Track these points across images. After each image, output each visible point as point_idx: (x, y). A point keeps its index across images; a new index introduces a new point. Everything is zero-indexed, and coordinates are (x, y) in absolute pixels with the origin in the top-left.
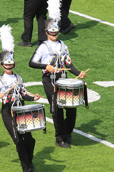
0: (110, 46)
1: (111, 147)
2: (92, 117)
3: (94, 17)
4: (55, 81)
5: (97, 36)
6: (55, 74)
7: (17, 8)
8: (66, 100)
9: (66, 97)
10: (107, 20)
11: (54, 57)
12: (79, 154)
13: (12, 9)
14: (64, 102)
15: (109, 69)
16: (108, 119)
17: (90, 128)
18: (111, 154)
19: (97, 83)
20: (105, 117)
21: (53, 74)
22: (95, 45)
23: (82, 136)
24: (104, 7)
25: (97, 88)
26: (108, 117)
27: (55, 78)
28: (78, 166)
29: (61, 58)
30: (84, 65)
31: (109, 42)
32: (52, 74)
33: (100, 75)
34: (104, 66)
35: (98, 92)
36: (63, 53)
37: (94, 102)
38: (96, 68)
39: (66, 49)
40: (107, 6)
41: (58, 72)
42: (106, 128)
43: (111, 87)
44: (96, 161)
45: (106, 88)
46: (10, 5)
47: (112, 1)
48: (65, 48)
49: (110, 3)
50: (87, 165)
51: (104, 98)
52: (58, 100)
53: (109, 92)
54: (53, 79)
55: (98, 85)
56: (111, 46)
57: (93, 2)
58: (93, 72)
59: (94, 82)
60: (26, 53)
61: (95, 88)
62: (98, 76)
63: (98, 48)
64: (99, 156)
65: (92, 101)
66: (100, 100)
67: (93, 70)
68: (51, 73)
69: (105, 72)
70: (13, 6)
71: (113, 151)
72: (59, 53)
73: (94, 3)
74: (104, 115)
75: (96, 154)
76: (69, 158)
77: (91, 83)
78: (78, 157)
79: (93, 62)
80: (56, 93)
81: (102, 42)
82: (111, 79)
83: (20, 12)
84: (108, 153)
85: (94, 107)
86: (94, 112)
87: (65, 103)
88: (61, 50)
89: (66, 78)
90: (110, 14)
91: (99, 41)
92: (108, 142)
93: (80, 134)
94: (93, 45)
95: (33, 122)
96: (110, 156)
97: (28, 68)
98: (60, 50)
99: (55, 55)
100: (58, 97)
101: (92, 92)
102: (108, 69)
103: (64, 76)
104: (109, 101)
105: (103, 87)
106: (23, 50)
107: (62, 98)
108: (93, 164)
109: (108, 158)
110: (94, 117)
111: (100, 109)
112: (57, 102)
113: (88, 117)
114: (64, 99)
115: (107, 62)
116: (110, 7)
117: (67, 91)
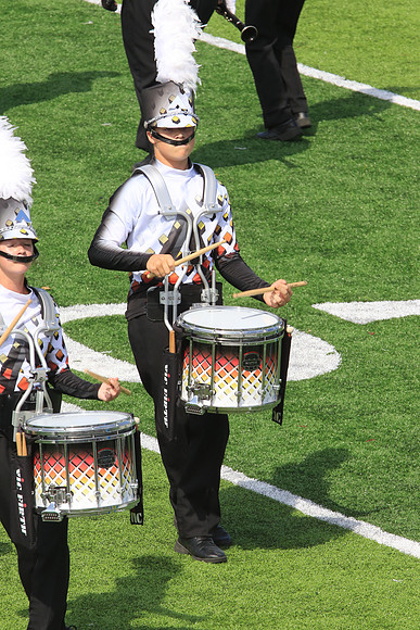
0: (375, 173)
1: (379, 542)
2: (310, 432)
3: (317, 68)
4: (178, 315)
5: (327, 135)
6: (176, 286)
7: (33, 34)
8: (216, 386)
9: (216, 374)
10: (366, 77)
11: (178, 226)
12: (262, 568)
13: (16, 36)
14: (206, 391)
15: (373, 258)
16: (370, 439)
17: (302, 473)
18: (380, 567)
19: (326, 307)
20: (359, 432)
21: (171, 288)
22: (321, 170)
23: (272, 501)
24: (353, 30)
25: (328, 328)
26: (367, 431)
27: (175, 303)
28: (259, 613)
29: (201, 231)
30: (279, 243)
31: (374, 160)
32: (166, 288)
33: (340, 280)
34: (353, 244)
35: (331, 341)
36: (210, 213)
37: (317, 379)
38: (326, 253)
39: (222, 200)
40: (367, 27)
41: (189, 280)
42: (362, 474)
43: (378, 322)
44: (323, 594)
45: (359, 326)
46: (8, 24)
47: (384, 9)
48: (218, 193)
49: (378, 17)
50: (292, 608)
51: (355, 362)
52: (185, 384)
53: (371, 342)
54: (171, 308)
55: (331, 318)
56: (378, 174)
57: (315, 11)
58: (315, 267)
59: (317, 306)
60: (66, 198)
61: (321, 327)
62: (331, 284)
63: (333, 180)
64: (337, 575)
65: (311, 373)
66: (340, 370)
67: (315, 259)
68: (163, 286)
69: (358, 266)
70: (20, 25)
71: (386, 556)
72: (197, 211)
73: (315, 15)
74: (353, 424)
75: (325, 568)
76: (224, 583)
77: (305, 308)
78: (258, 579)
79: (314, 231)
80: (180, 356)
81: (347, 157)
82: (379, 295)
83: (47, 48)
84: (367, 565)
85: (317, 395)
86: (318, 414)
87: (211, 396)
88: (202, 201)
89: (220, 302)
90: (375, 54)
91: (334, 154)
92: (370, 526)
93: (267, 494)
94: (313, 170)
95: (96, 481)
96: (376, 577)
97: (73, 254)
98: (199, 200)
99: (180, 217)
100: (185, 375)
101: (310, 341)
102: (369, 259)
103: (211, 296)
104: (373, 375)
105: (350, 323)
106: (55, 187)
107: (199, 378)
108: (314, 603)
109: (369, 585)
110: (316, 434)
111: (340, 402)
112: (180, 393)
113: (296, 434)
114: (208, 382)
115: (366, 233)
116: (376, 31)
117: (219, 350)
